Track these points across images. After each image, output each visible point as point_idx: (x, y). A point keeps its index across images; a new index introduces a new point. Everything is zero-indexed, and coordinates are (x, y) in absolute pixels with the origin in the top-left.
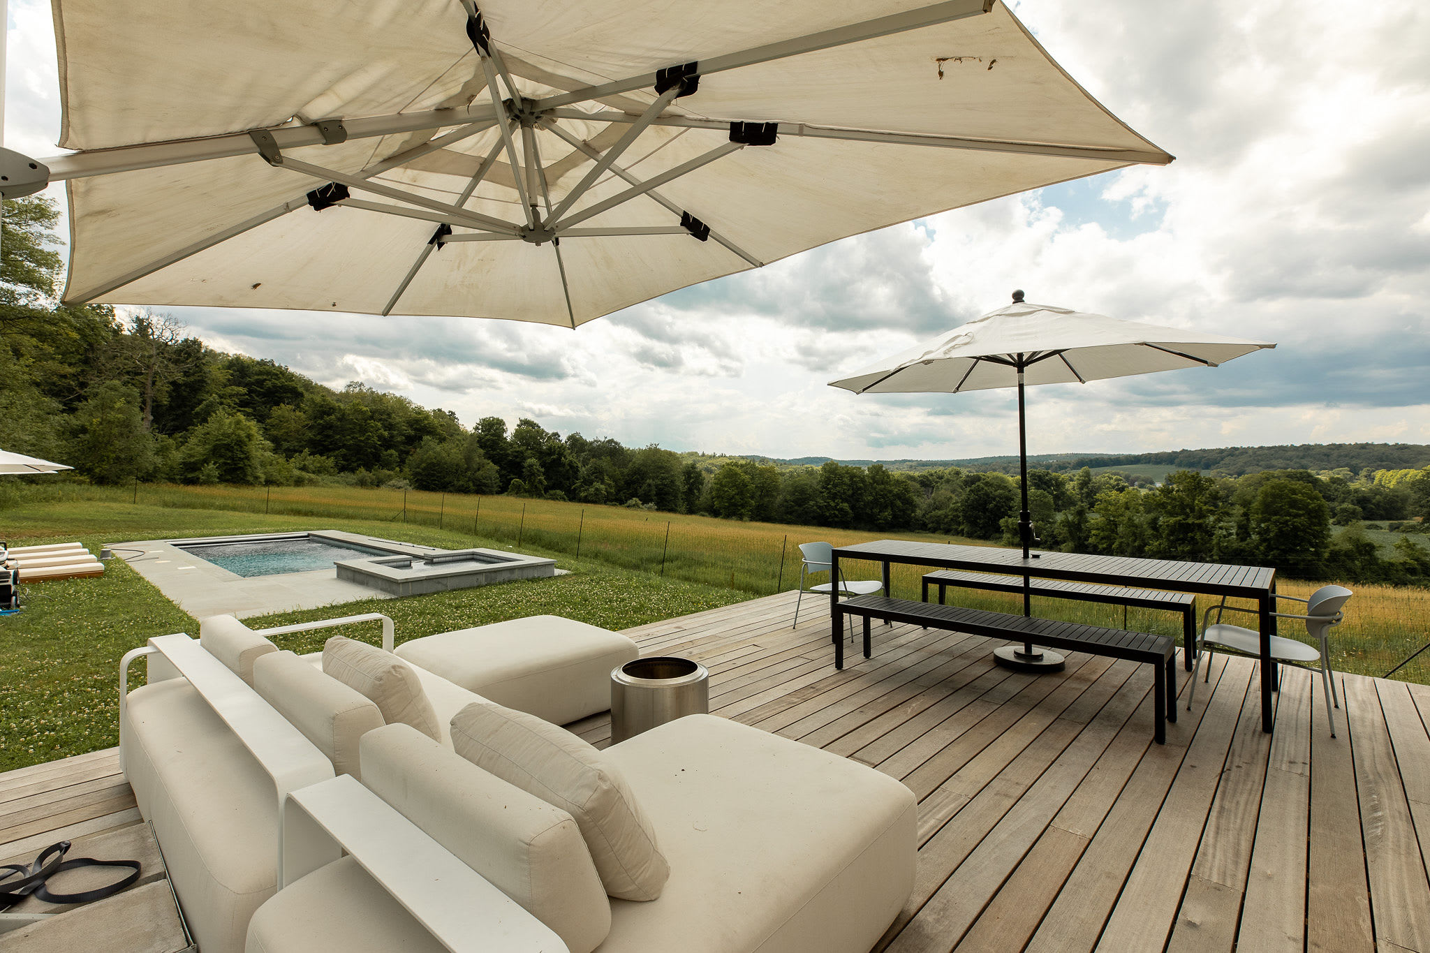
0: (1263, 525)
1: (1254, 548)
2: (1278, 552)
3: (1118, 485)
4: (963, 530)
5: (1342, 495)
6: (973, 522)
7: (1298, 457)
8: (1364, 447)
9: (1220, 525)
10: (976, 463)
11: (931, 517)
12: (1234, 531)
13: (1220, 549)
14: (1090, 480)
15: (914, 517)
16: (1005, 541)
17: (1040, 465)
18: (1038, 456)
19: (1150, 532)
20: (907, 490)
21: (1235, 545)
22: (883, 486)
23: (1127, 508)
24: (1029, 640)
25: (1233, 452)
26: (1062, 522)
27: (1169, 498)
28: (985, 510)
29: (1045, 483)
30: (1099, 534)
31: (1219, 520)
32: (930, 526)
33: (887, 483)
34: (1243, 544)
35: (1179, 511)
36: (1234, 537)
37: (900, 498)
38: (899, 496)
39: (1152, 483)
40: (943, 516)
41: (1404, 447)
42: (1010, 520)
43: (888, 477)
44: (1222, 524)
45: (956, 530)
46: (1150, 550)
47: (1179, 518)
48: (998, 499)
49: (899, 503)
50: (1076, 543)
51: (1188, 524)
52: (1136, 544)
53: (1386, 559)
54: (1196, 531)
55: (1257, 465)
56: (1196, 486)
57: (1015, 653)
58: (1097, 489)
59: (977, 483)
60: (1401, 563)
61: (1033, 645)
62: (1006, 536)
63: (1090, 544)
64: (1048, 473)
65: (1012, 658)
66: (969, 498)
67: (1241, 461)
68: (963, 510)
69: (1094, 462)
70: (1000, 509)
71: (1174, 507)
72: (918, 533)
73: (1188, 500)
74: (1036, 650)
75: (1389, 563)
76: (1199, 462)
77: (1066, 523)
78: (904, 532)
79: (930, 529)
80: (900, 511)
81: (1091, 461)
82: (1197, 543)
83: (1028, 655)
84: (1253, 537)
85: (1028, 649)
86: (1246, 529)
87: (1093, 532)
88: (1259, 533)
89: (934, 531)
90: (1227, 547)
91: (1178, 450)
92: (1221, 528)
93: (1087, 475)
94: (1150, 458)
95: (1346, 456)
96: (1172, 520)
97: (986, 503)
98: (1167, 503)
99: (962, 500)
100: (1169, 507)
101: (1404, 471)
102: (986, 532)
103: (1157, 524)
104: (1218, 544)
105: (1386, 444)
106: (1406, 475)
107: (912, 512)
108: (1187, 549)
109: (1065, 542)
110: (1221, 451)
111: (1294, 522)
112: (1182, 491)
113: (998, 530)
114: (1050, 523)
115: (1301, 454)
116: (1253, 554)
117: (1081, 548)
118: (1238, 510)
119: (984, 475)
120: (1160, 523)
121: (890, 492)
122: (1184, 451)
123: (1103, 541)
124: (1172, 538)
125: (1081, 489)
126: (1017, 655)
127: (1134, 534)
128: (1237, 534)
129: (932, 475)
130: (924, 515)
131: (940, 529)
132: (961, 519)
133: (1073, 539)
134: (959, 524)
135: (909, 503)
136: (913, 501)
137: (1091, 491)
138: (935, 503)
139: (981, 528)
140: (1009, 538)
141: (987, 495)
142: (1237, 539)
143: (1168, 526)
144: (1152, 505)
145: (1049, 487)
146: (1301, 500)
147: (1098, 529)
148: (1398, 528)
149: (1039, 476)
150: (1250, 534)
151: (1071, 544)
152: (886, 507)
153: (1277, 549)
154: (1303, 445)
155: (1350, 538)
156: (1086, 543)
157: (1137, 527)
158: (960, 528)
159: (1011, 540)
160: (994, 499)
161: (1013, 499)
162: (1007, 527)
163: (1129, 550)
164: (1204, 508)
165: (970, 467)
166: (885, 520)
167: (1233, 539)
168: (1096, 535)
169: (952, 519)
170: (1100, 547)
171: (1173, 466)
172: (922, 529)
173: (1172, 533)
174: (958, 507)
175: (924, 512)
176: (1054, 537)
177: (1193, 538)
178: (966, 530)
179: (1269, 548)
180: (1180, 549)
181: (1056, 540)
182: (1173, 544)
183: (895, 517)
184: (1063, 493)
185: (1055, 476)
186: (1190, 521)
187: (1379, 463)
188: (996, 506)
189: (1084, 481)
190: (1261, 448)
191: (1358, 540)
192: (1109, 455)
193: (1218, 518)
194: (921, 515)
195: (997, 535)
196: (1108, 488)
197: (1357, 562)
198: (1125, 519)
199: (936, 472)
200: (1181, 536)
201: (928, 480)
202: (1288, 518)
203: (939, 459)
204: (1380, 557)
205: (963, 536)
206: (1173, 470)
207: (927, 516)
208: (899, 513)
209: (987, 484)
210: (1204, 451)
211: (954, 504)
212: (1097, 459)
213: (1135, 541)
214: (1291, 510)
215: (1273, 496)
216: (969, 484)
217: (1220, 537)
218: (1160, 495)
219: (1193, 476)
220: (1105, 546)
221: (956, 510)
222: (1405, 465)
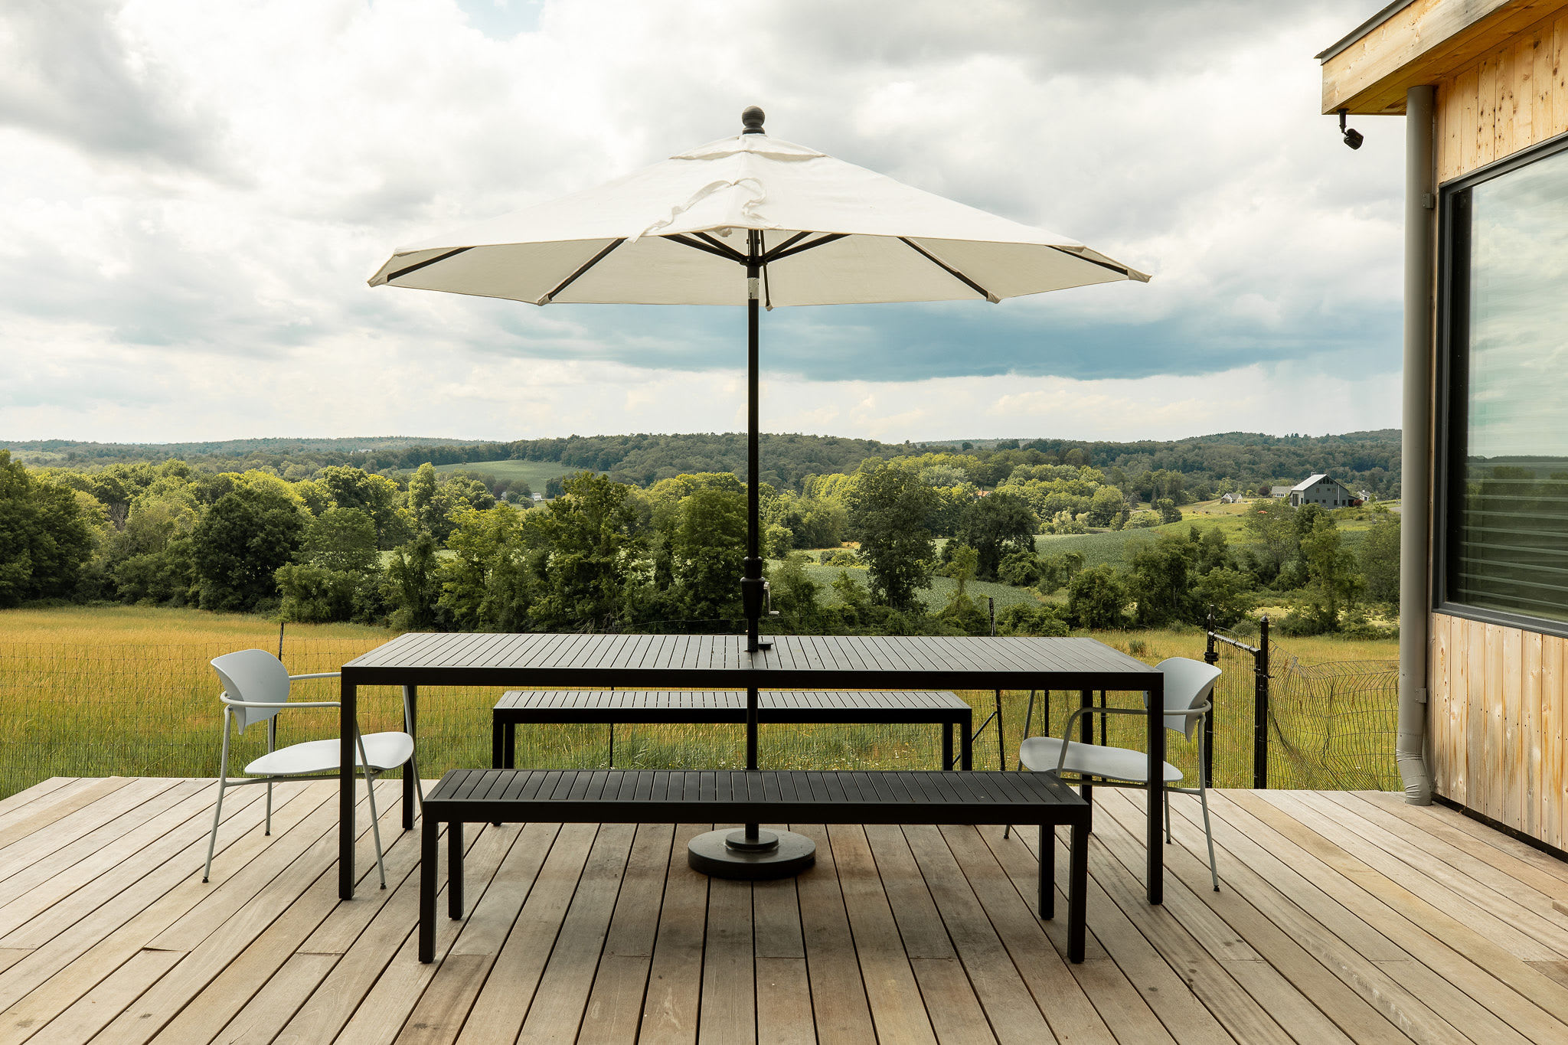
0: (689, 562)
1: (678, 601)
2: (708, 603)
3: (478, 497)
4: (197, 594)
5: (772, 512)
6: (219, 576)
7: (720, 452)
8: (793, 439)
9: (633, 564)
10: (217, 452)
11: (126, 569)
12: (652, 573)
13: (633, 605)
14: (434, 489)
15: (86, 571)
16: (284, 612)
17: (343, 457)
18: (339, 441)
19: (536, 580)
20: (70, 509)
21: (654, 597)
22: (10, 502)
23: (501, 540)
24: (752, 815)
25: (641, 442)
26: (393, 569)
27: (564, 520)
28: (244, 551)
29: (357, 495)
30: (456, 588)
31: (632, 556)
32: (123, 589)
33: (21, 494)
34: (663, 595)
35: (579, 542)
36: (652, 582)
37: (51, 528)
38: (49, 525)
39: (528, 494)
40: (153, 567)
41: (832, 442)
42: (295, 569)
43: (24, 479)
44: (636, 562)
45: (182, 595)
46: (535, 613)
47: (578, 555)
48: (268, 527)
49: (49, 539)
50: (417, 608)
51: (591, 564)
52: (514, 604)
53: (825, 606)
54: (602, 575)
55: (671, 464)
56: (603, 498)
57: (729, 843)
58: (445, 505)
59: (227, 495)
60: (839, 610)
61: (760, 825)
62: (287, 602)
63: (440, 608)
64: (362, 475)
65: (721, 854)
66: (211, 527)
67: (651, 456)
68: (199, 551)
69: (437, 454)
70: (272, 549)
71: (571, 536)
72: (97, 605)
73: (591, 524)
74: (767, 832)
75: (828, 610)
76: (595, 459)
77: (399, 570)
78: (61, 605)
79: (122, 596)
80: (52, 557)
81: (432, 452)
82: (603, 597)
83: (752, 846)
84: (677, 581)
85: (752, 833)
86: (668, 570)
87: (446, 586)
88: (685, 575)
89: (133, 599)
90: (642, 601)
91: (566, 437)
92: (635, 569)
93: (430, 478)
94: (525, 448)
95: (774, 453)
96: (569, 558)
97: (246, 535)
98: (561, 529)
99: (197, 530)
100: (564, 537)
101: (833, 477)
102: (245, 597)
103: (545, 566)
104: (631, 595)
105: (815, 437)
106: (835, 482)
107: (82, 560)
108: (588, 608)
109: (396, 607)
110: (625, 440)
111: (728, 555)
112: (582, 508)
113: (271, 591)
114: (369, 571)
115: (723, 448)
116: (675, 611)
117: (427, 619)
118: (658, 539)
119: (238, 478)
120: (550, 565)
121: (28, 514)
122: (574, 437)
123: (462, 602)
124: (567, 589)
125: (419, 505)
126: (734, 847)
127: (511, 586)
128: (657, 579)
129: (125, 476)
130: (109, 566)
131: (146, 595)
132: (192, 571)
133: (411, 602)
134: (188, 582)
135: (79, 541)
136: (83, 533)
137: (435, 510)
138: (134, 539)
139: (235, 588)
140: (292, 606)
141: (247, 518)
142: (656, 587)
143: (562, 569)
144: (537, 534)
145: (362, 502)
146: (737, 521)
147: (452, 580)
148: (829, 559)
149: (346, 482)
150: (673, 579)
151: (405, 612)
152: (17, 550)
153: (706, 599)
154: (727, 434)
155: (788, 577)
156: (433, 607)
157: (516, 573)
158: (191, 591)
159: (296, 610)
160: (262, 528)
161: (299, 527)
162: (289, 583)
163: (502, 617)
164: (614, 536)
165: (204, 461)
166: (15, 580)
167: (652, 586)
168: (451, 592)
169: (173, 573)
170: (457, 612)
171: (559, 465)
172: (104, 596)
173: (568, 581)
174: (187, 545)
175: (109, 558)
176: (377, 599)
177: (596, 588)
178: (203, 593)
179: (697, 599)
180: (579, 608)
181: (381, 606)
182: (568, 600)
183: (39, 572)
184: (388, 514)
185: (374, 481)
186: (593, 560)
187: (807, 463)
188: (264, 541)
189: (424, 490)
190: (676, 436)
191: (797, 580)
192: (461, 442)
193: (632, 553)
194: (102, 566)
195: (269, 601)
196: (463, 503)
197: (794, 613)
198: (498, 558)
199: (134, 470)
200: (581, 586)
201: (115, 485)
202: (720, 549)
203: (138, 442)
204: (818, 602)
205: (196, 607)
206: (556, 471)
207: (117, 568)
208: (49, 563)
209: (248, 495)
210: (602, 439)
211: (177, 538)
212: (443, 448)
213: (512, 598)
214: (724, 537)
215: (704, 515)
216: (208, 496)
217: (634, 584)
218: (551, 515)
219: (598, 482)
220: (464, 610)
221: (183, 553)
222: (835, 467)
